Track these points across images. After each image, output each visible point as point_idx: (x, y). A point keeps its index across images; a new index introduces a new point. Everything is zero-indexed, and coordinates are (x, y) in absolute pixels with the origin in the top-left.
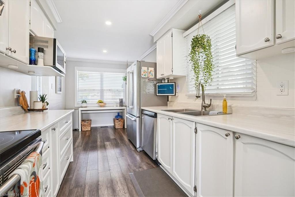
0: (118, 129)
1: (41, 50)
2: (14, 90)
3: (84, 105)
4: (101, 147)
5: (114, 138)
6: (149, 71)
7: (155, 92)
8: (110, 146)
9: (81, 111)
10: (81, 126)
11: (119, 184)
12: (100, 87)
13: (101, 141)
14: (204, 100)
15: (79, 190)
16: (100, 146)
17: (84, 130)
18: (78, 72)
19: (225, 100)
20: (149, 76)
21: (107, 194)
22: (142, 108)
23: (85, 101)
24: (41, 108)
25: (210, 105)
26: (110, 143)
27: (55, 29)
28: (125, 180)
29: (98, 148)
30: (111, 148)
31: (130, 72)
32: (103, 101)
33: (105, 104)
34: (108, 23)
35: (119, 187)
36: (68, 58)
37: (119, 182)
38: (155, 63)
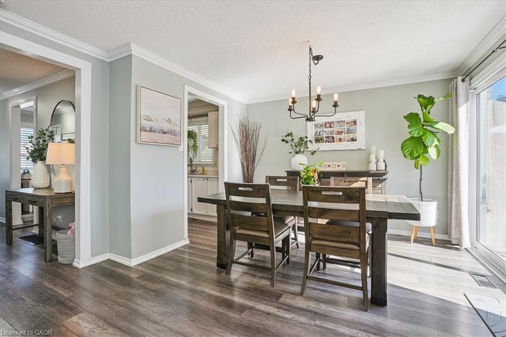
14: (192, 168)
19: (203, 168)
25: (195, 171)
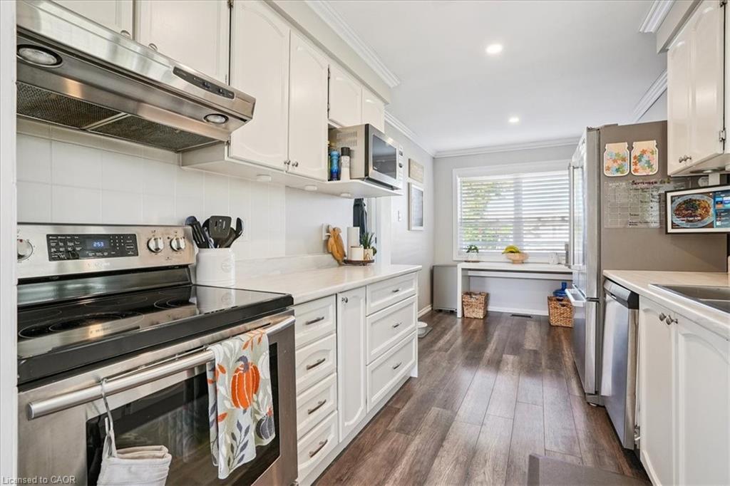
0: (557, 326)
1: (347, 152)
2: (322, 227)
3: (473, 256)
4: (488, 364)
5: (535, 349)
6: (636, 152)
7: (661, 223)
8: (513, 367)
9: (463, 269)
10: (463, 305)
11: (488, 468)
12: (513, 213)
13: (496, 349)
15: (401, 439)
16: (489, 361)
17: (469, 316)
18: (459, 180)
20: (636, 170)
21: (448, 475)
22: (607, 273)
23: (476, 248)
24: (361, 258)
26: (517, 358)
27: (386, 103)
28: (509, 466)
29: (481, 365)
30: (513, 371)
31: (572, 165)
32: (519, 248)
33: (526, 256)
34: (494, 49)
35: (482, 475)
36: (439, 152)
37: (489, 463)
38: (663, 122)
